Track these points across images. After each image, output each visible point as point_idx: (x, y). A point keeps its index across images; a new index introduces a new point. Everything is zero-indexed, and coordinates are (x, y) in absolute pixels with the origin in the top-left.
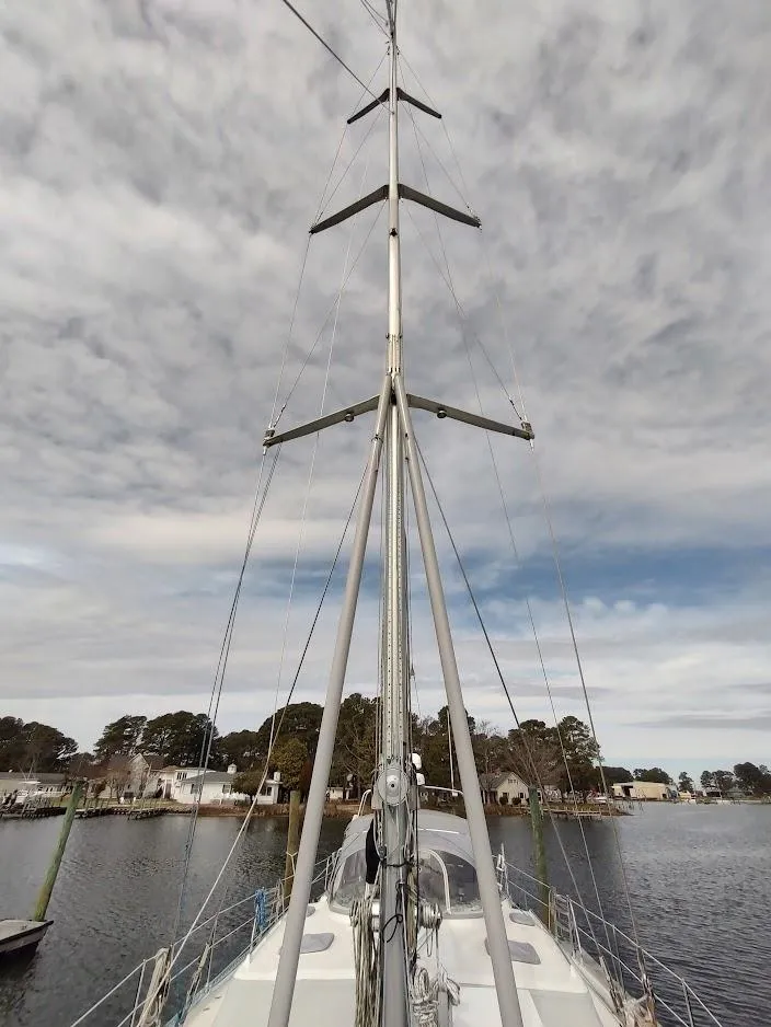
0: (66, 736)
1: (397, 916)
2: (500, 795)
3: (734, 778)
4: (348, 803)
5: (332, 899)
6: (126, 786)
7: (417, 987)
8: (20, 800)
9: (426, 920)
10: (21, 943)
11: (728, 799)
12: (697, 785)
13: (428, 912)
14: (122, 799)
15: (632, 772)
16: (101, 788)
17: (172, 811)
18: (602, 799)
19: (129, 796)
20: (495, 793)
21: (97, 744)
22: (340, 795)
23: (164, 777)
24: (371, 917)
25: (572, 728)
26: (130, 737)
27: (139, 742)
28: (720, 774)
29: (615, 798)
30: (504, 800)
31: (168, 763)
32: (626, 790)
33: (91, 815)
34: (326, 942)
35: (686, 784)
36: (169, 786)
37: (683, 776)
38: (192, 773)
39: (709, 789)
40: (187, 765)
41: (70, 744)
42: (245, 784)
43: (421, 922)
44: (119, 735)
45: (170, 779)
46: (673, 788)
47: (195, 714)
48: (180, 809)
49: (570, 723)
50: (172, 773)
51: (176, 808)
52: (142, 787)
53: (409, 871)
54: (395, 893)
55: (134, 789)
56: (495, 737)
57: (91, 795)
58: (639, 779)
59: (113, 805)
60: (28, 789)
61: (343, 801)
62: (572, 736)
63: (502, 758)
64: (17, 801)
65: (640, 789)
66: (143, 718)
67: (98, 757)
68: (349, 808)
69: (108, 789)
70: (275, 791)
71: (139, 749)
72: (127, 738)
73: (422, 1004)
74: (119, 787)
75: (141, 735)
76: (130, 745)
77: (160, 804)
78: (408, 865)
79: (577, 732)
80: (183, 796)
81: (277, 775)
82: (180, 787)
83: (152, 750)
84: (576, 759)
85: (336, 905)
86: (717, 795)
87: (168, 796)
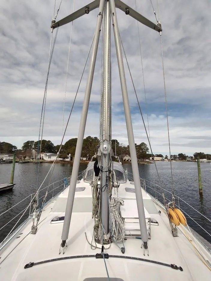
0: (13, 145)
1: (106, 185)
2: (124, 159)
3: (178, 156)
4: (88, 160)
5: (84, 180)
6: (32, 157)
7: (112, 202)
8: (4, 159)
9: (115, 185)
10: (8, 188)
11: (175, 160)
12: (169, 158)
13: (115, 184)
14: (31, 159)
15: (155, 155)
16: (25, 157)
17: (44, 162)
18: (147, 160)
19: (33, 159)
20: (123, 159)
21: (22, 147)
22: (86, 159)
23: (41, 155)
24: (97, 185)
25: (143, 145)
26: (31, 146)
27: (33, 147)
28: (175, 155)
29: (150, 160)
30: (125, 160)
31: (42, 152)
32: (153, 159)
33: (23, 163)
34: (83, 189)
35: (166, 158)
36: (43, 157)
37: (166, 156)
38: (48, 154)
39: (171, 159)
40: (47, 152)
41: (15, 147)
42: (62, 157)
43: (113, 186)
44: (28, 145)
45: (43, 155)
46: (163, 158)
47: (47, 141)
48: (46, 162)
49: (143, 144)
50: (43, 154)
51: (45, 161)
52: (36, 157)
53: (110, 173)
54: (105, 179)
55: (34, 157)
56: (124, 147)
57: (23, 159)
58: (156, 156)
59: (29, 161)
60: (6, 157)
61: (86, 160)
62: (143, 147)
63: (125, 151)
64: (3, 160)
65: (156, 158)
66: (33, 141)
67: (23, 150)
68: (88, 162)
69: (27, 157)
70: (69, 158)
71: (33, 149)
72: (30, 146)
73: (113, 206)
74: (30, 157)
75: (33, 145)
76: (31, 148)
77: (41, 161)
78: (110, 171)
79: (144, 146)
80: (46, 159)
81: (70, 155)
82: (46, 157)
83: (37, 149)
84: (143, 152)
85: (85, 181)
86: (173, 160)
87: (43, 159)
